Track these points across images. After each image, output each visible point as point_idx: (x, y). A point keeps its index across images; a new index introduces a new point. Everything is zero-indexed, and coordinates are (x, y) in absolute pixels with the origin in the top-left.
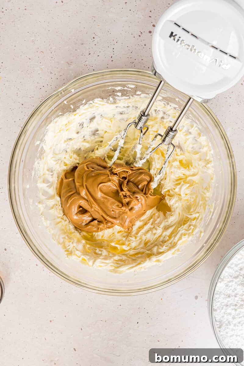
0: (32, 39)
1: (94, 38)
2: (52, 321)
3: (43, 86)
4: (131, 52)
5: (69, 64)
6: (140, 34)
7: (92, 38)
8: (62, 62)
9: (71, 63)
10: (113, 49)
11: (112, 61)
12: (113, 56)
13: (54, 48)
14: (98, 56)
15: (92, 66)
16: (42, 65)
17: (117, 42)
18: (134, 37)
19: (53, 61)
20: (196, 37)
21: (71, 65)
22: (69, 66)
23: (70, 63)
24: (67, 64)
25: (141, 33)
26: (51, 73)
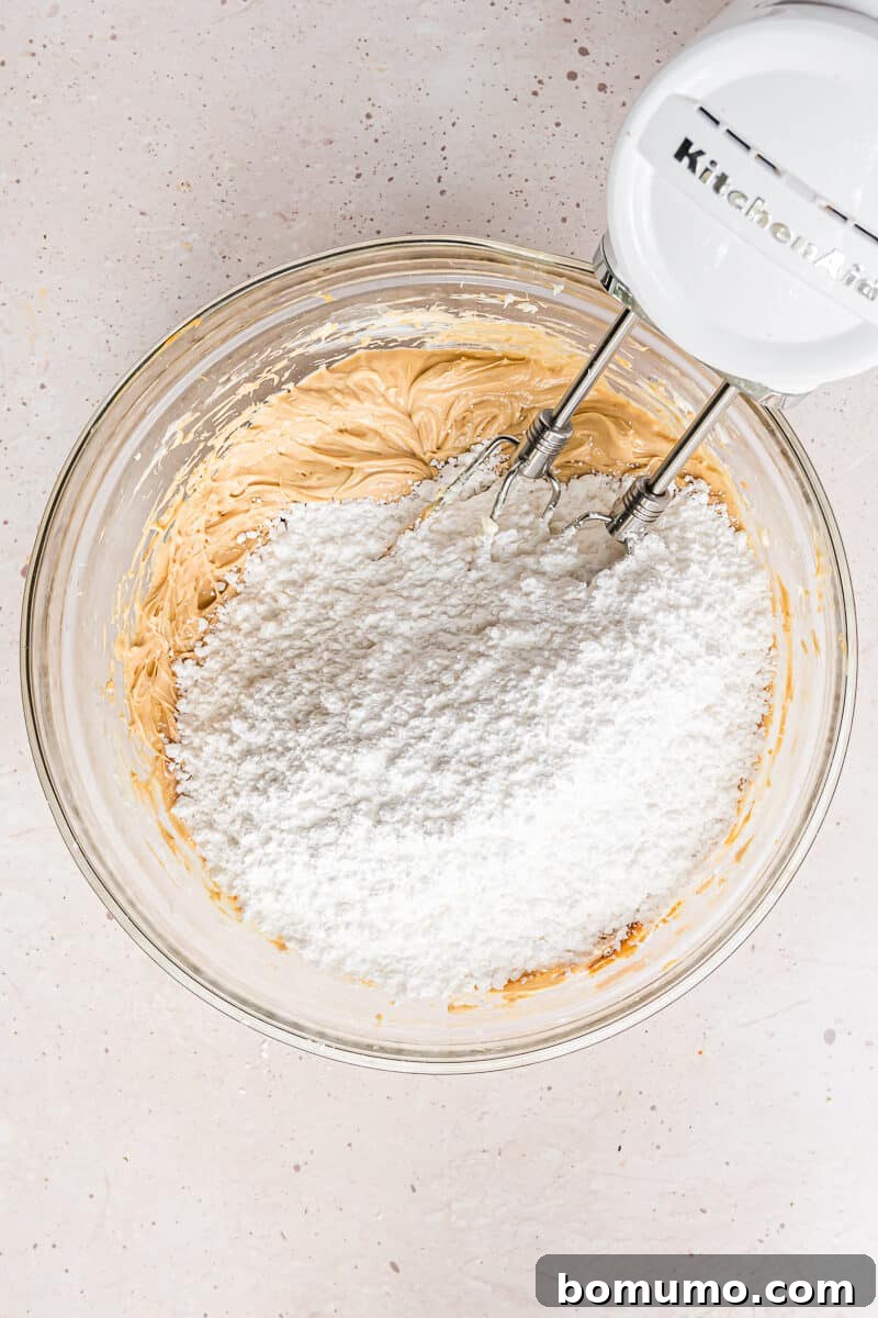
0: (146, 140)
1: (369, 116)
2: (303, 1169)
4: (510, 156)
5: (285, 219)
6: (536, 87)
7: (364, 119)
8: (262, 214)
9: (295, 216)
10: (443, 149)
11: (443, 192)
12: (444, 175)
13: (227, 165)
14: (391, 179)
15: (372, 220)
17: (454, 124)
19: (229, 214)
20: (774, 167)
21: (294, 220)
22: (289, 227)
23: (289, 216)
25: (540, 82)
26: (224, 257)
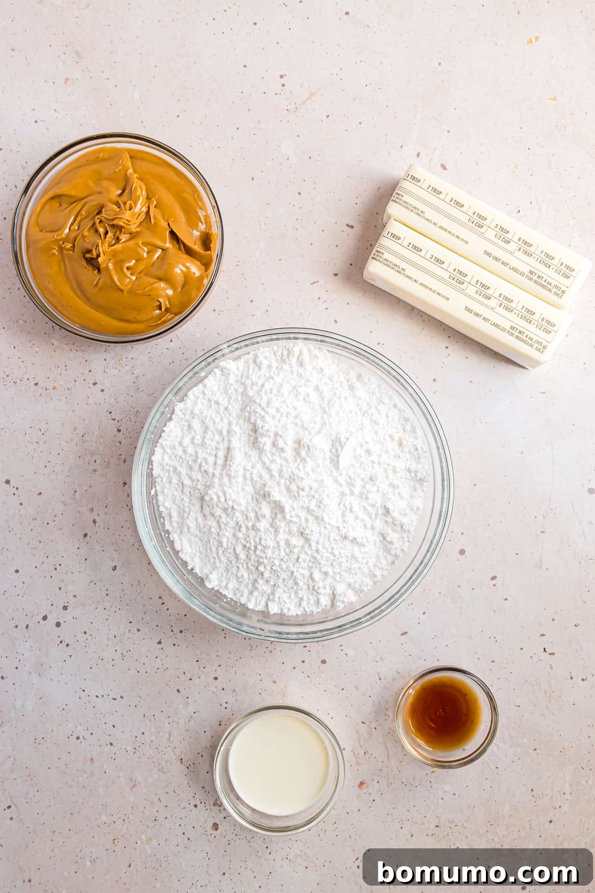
3: (184, 833)
16: (141, 839)
18: (71, 656)
24: (135, 788)
